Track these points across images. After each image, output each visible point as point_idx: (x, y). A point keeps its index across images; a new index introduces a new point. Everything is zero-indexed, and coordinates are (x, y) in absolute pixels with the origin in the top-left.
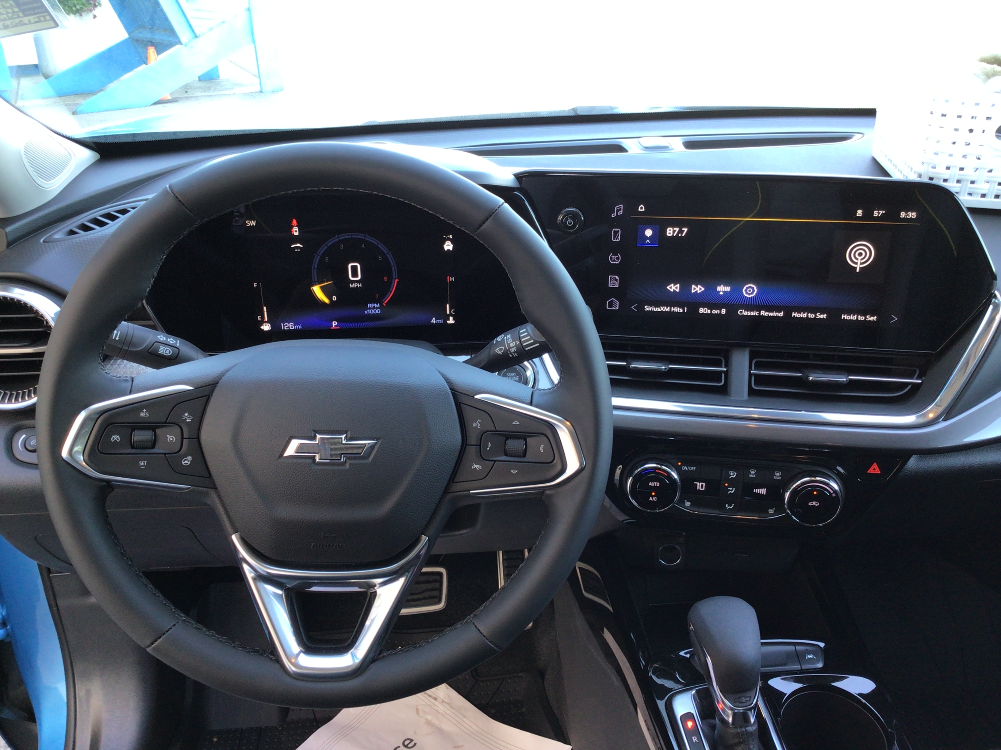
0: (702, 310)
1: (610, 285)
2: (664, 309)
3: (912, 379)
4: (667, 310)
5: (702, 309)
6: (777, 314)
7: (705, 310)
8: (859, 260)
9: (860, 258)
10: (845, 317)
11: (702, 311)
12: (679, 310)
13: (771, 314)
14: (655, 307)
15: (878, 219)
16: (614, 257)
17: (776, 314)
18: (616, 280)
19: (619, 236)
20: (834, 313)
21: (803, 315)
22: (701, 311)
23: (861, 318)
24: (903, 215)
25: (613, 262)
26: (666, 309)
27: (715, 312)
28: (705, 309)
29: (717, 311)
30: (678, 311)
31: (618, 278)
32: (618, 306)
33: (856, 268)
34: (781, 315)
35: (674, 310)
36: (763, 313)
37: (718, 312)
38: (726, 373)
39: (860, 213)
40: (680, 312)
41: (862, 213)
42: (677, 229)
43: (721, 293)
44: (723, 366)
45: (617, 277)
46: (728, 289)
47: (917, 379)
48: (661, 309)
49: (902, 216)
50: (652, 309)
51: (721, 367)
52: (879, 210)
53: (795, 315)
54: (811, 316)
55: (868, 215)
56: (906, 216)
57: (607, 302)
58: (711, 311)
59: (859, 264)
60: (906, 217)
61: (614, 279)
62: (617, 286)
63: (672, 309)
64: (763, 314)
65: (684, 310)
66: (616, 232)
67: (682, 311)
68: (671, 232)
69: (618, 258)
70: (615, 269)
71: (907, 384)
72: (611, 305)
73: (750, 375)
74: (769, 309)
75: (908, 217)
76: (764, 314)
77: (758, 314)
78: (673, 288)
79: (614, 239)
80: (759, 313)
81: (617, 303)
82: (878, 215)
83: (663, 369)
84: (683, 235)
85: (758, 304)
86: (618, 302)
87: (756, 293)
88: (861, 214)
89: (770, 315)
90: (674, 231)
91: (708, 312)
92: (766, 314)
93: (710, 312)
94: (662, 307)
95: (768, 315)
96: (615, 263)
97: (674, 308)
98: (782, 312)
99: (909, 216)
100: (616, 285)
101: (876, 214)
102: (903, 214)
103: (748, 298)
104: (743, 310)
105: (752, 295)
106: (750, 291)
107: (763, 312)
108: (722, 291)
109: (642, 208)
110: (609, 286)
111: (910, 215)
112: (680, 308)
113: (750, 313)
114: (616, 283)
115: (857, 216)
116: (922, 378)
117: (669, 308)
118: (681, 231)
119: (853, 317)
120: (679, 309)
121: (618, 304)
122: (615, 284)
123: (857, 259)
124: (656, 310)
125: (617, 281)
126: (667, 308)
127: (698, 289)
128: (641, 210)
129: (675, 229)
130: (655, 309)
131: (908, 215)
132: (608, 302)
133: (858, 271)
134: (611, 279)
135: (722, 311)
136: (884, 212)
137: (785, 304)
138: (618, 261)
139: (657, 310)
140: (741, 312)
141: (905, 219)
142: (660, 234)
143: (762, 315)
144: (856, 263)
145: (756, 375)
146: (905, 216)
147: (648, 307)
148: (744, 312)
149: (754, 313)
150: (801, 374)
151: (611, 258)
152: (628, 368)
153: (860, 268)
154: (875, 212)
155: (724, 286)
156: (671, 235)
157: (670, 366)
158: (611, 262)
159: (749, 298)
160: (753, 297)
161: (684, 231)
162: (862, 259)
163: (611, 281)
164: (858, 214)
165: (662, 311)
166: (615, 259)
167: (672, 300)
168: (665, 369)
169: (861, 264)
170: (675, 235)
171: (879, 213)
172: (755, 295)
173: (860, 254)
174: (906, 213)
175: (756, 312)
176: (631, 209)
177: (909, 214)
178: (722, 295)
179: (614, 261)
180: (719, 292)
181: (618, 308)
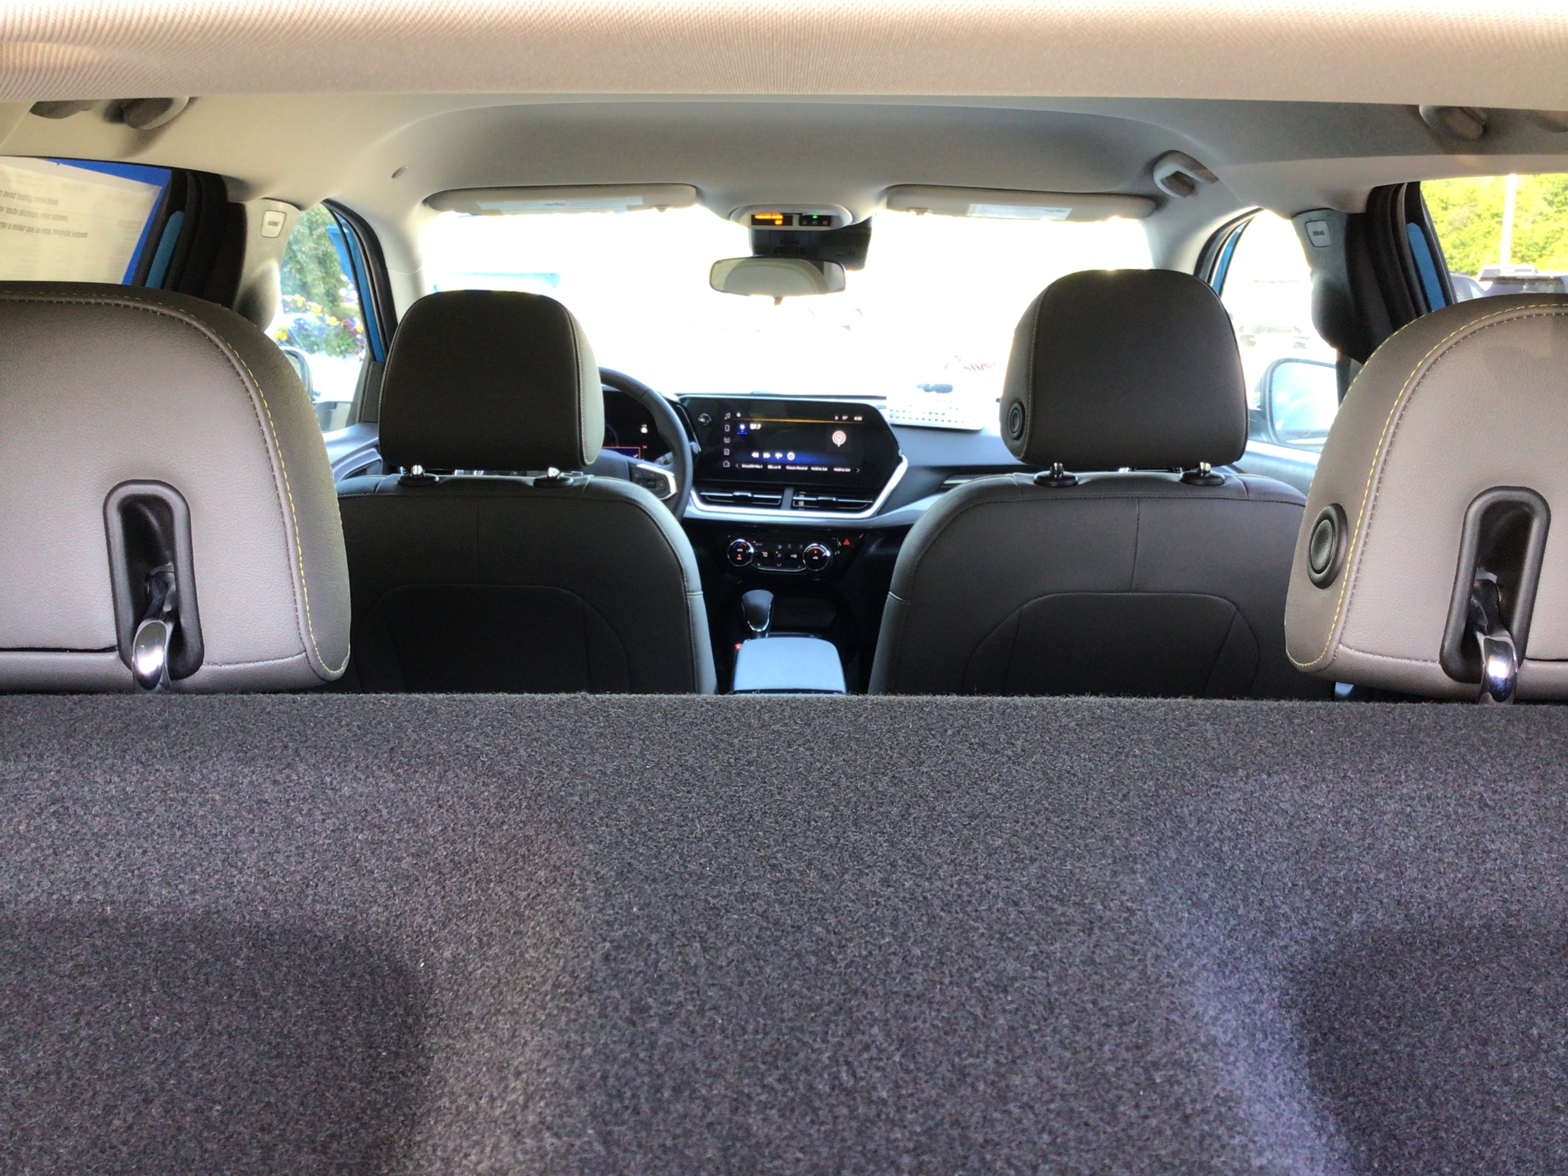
7: (771, 466)
8: (839, 441)
10: (836, 469)
15: (845, 421)
19: (729, 429)
20: (831, 468)
22: (769, 467)
26: (745, 466)
29: (776, 467)
31: (729, 450)
33: (839, 445)
34: (806, 468)
38: (781, 498)
41: (836, 418)
46: (781, 455)
51: (779, 496)
52: (845, 416)
55: (840, 419)
57: (724, 463)
58: (773, 467)
59: (839, 443)
66: (727, 427)
67: (761, 467)
70: (727, 446)
74: (801, 465)
77: (803, 468)
78: (755, 455)
79: (725, 430)
84: (759, 428)
86: (729, 463)
89: (810, 469)
100: (728, 454)
104: (789, 466)
106: (793, 457)
109: (738, 415)
110: (725, 455)
113: (798, 468)
125: (728, 452)
127: (767, 455)
135: (779, 467)
136: (847, 418)
140: (787, 467)
141: (857, 422)
142: (748, 427)
146: (857, 420)
149: (801, 468)
153: (841, 445)
154: (843, 418)
155: (779, 454)
161: (759, 426)
166: (727, 440)
167: (755, 461)
169: (841, 443)
170: (756, 428)
171: (845, 419)
173: (839, 438)
174: (857, 418)
176: (734, 415)
177: (859, 419)
178: (778, 459)
180: (777, 457)
181: (729, 466)
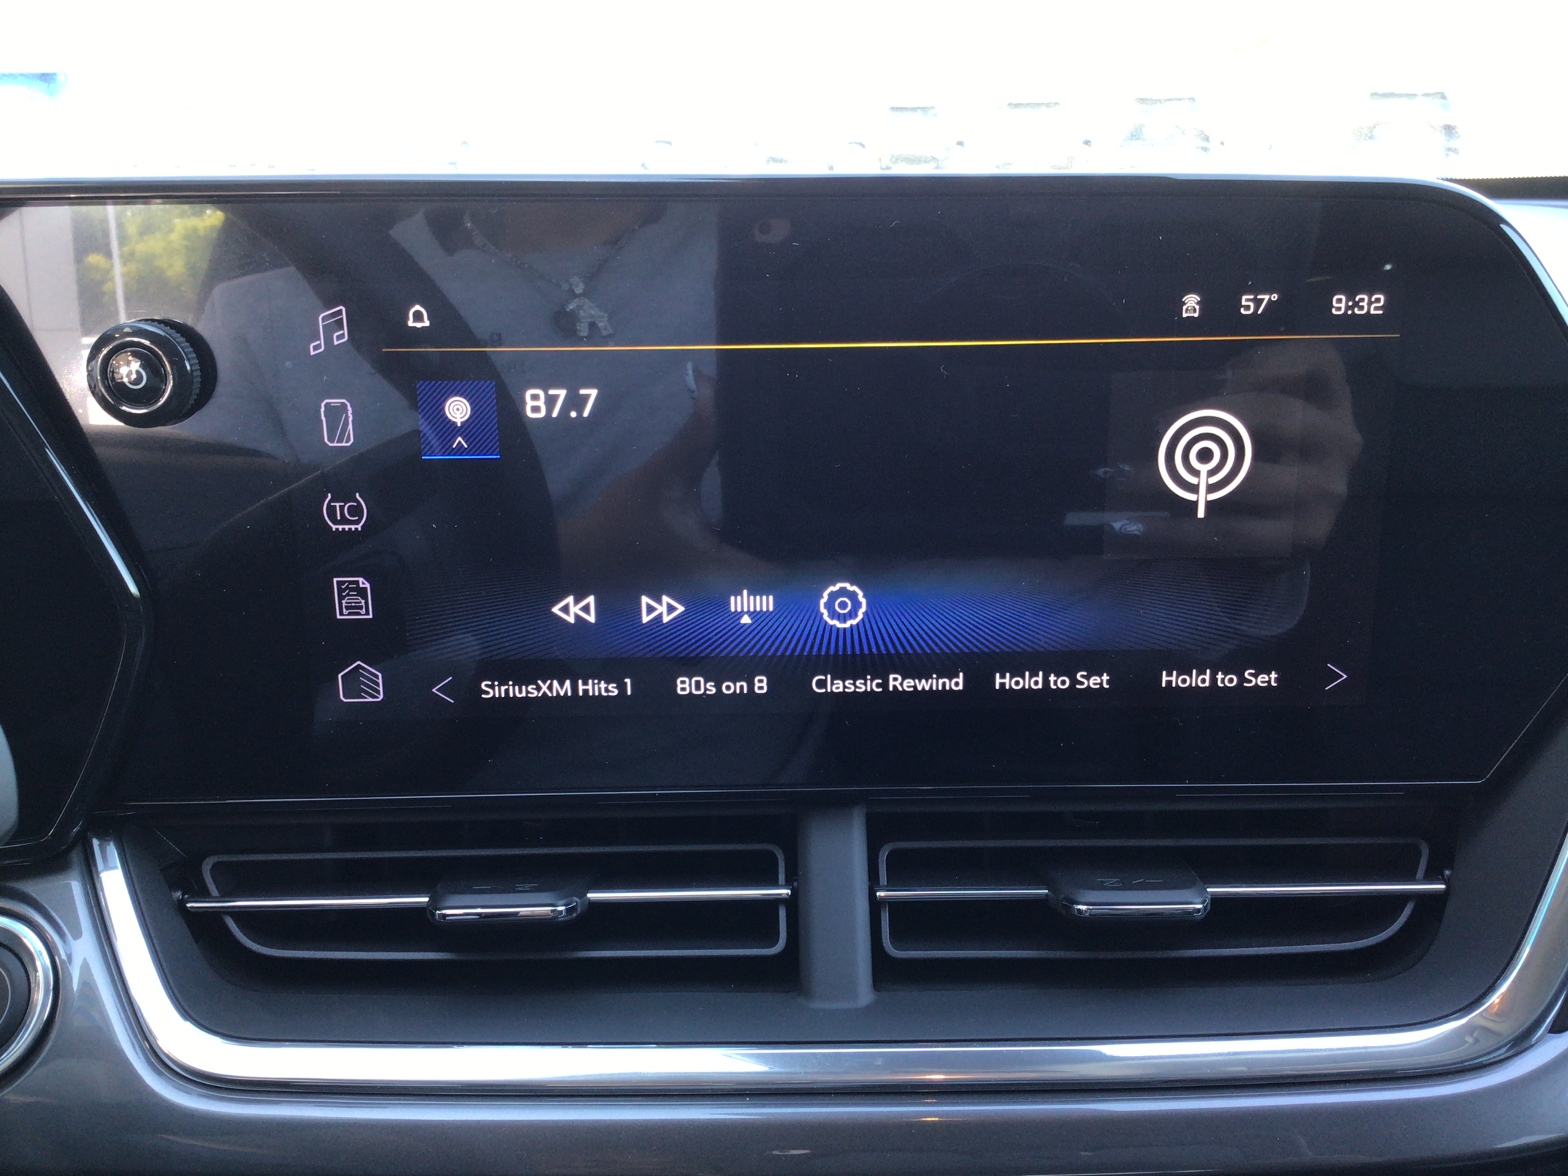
0: (685, 686)
1: (341, 614)
2: (550, 688)
3: (1412, 880)
4: (562, 693)
5: (687, 679)
6: (944, 684)
7: (698, 684)
8: (1203, 475)
9: (1204, 468)
10: (1170, 679)
11: (687, 686)
12: (607, 690)
13: (923, 685)
14: (520, 682)
15: (1254, 323)
16: (342, 508)
17: (941, 681)
18: (362, 592)
19: (350, 427)
21: (1033, 682)
22: (683, 689)
23: (1227, 680)
24: (1339, 304)
25: (340, 527)
26: (561, 689)
27: (730, 688)
28: (694, 679)
29: (738, 685)
30: (604, 694)
31: (368, 585)
32: (381, 689)
33: (1195, 503)
34: (957, 684)
35: (586, 691)
36: (895, 681)
37: (742, 687)
38: (791, 903)
39: (1191, 303)
40: (608, 697)
41: (1198, 303)
42: (562, 393)
43: (746, 620)
44: (782, 878)
45: (363, 583)
46: (766, 603)
47: (1428, 879)
48: (539, 689)
49: (1339, 309)
50: (507, 691)
51: (775, 884)
52: (1255, 290)
53: (1004, 681)
54: (1059, 682)
55: (1221, 311)
56: (1352, 308)
57: (340, 676)
58: (718, 687)
59: (1203, 489)
60: (1350, 312)
61: (352, 590)
62: (367, 613)
63: (581, 687)
64: (897, 684)
65: (622, 687)
66: (335, 413)
67: (616, 692)
68: (541, 403)
69: (356, 511)
71: (1402, 898)
72: (353, 685)
73: (875, 905)
74: (912, 665)
75: (1357, 311)
76: (901, 684)
77: (878, 685)
79: (331, 440)
80: (885, 685)
81: (377, 677)
82: (1257, 307)
83: (561, 912)
84: (586, 414)
85: (874, 650)
86: (380, 675)
87: (866, 614)
88: (1197, 307)
89: (920, 688)
90: (551, 401)
91: (706, 689)
92: (908, 685)
93: (714, 690)
94: (544, 682)
95: (915, 687)
96: (347, 527)
97: (585, 683)
98: (961, 675)
99: (1362, 308)
100: (363, 611)
101: (1247, 308)
102: (1339, 301)
103: (838, 629)
104: (829, 677)
105: (854, 622)
106: (843, 605)
107: (895, 679)
108: (749, 613)
109: (418, 317)
110: (339, 617)
111: (1364, 304)
112: (608, 682)
113: (854, 684)
114: (363, 601)
115: (1185, 315)
116: (1442, 874)
117: (568, 683)
118: (575, 401)
119: (1201, 680)
120: (603, 685)
121: (380, 681)
122: (361, 608)
123: (1196, 473)
124: (524, 694)
125: (365, 597)
126: (562, 684)
128: (419, 325)
129: (552, 392)
130: (518, 692)
131: (1356, 304)
132: (342, 676)
133: (1201, 514)
134: (340, 591)
135: (757, 684)
136: (1275, 297)
137: (968, 647)
138: (357, 522)
139: (528, 692)
140: (822, 684)
141: (1349, 322)
143: (895, 687)
144: (1194, 489)
145: (895, 905)
146: (1348, 308)
147: (492, 687)
148: (832, 684)
149: (865, 684)
150: (1047, 891)
151: (331, 511)
152: (429, 917)
153: (1209, 505)
154: (1245, 299)
155: (753, 592)
156: (542, 414)
157: (592, 896)
158: (334, 527)
159: (845, 629)
160: (858, 624)
161: (587, 397)
162: (1212, 473)
163: (341, 598)
164: (1187, 310)
165: (545, 693)
167: (575, 655)
168: (569, 911)
169: (1211, 488)
170: (555, 414)
171: (1259, 303)
172: (863, 620)
173: (1205, 455)
174: (1351, 297)
175: (872, 680)
177: (1362, 300)
178: (751, 625)
179: (344, 521)
180: (740, 614)
181: (381, 697)
